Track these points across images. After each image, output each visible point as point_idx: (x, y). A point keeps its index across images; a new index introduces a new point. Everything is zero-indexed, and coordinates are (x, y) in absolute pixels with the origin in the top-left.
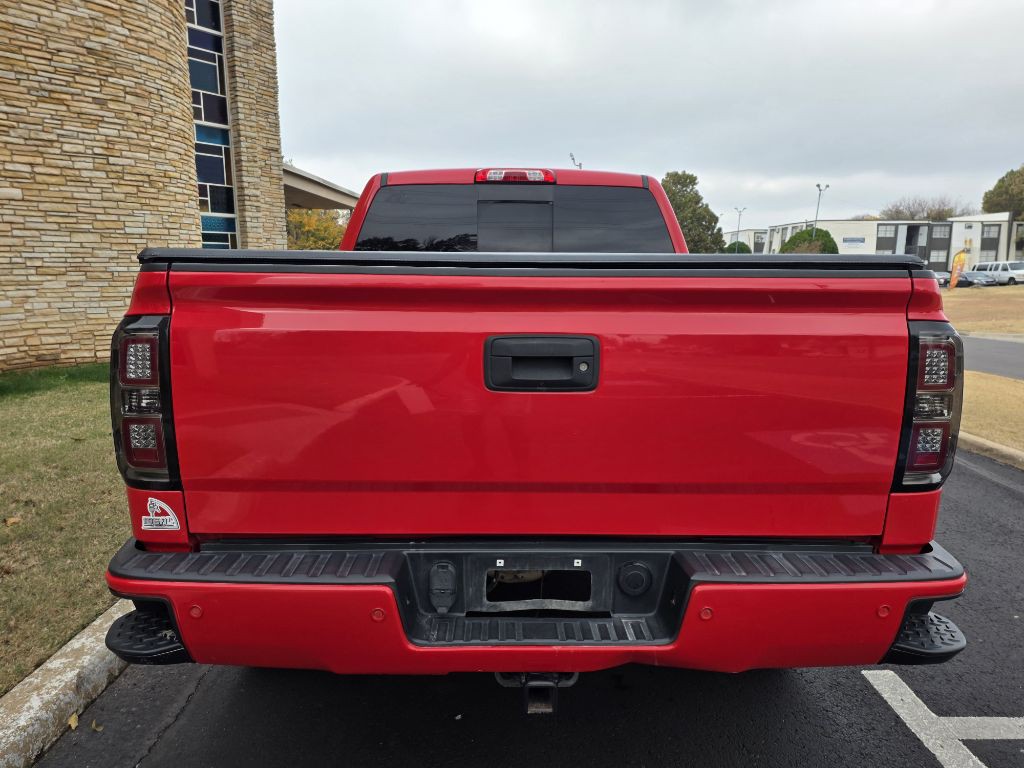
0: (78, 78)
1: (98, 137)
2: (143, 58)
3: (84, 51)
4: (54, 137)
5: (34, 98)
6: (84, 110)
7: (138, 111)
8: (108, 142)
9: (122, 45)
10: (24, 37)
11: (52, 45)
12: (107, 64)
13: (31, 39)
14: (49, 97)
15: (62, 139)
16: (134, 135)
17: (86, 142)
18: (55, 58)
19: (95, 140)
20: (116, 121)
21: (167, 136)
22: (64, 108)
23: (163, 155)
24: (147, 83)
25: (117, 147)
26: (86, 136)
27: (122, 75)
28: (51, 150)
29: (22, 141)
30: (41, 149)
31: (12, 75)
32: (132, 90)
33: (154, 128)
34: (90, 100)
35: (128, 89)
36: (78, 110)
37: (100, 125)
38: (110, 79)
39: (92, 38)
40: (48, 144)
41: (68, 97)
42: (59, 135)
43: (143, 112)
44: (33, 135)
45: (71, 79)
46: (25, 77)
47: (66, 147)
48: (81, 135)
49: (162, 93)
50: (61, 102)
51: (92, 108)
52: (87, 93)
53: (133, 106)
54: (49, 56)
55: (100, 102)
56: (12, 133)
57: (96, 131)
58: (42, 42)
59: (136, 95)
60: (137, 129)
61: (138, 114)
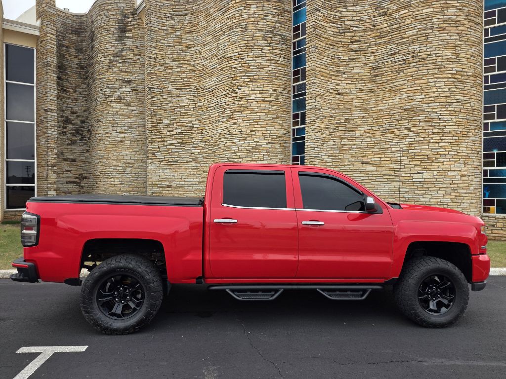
0: (400, 122)
1: (405, 143)
2: (430, 105)
3: (404, 111)
4: (389, 146)
5: (384, 133)
6: (400, 134)
7: (425, 128)
8: (410, 144)
9: (420, 103)
10: (383, 113)
11: (391, 112)
12: (412, 113)
13: (385, 113)
14: (389, 132)
15: (392, 147)
16: (422, 139)
17: (401, 146)
18: (393, 117)
19: (404, 145)
20: (414, 135)
21: (441, 135)
22: (394, 134)
23: (437, 145)
24: (431, 115)
25: (413, 145)
26: (401, 144)
27: (419, 115)
28: (387, 151)
29: (378, 150)
30: (384, 152)
31: (377, 127)
32: (423, 120)
33: (433, 133)
34: (404, 129)
35: (421, 120)
36: (398, 134)
37: (407, 138)
38: (413, 118)
39: (407, 104)
40: (387, 149)
41: (396, 130)
42: (391, 145)
43: (427, 128)
44: (382, 147)
45: (397, 123)
46: (381, 127)
47: (393, 149)
48: (399, 144)
49: (440, 117)
50: (393, 132)
51: (405, 132)
52: (402, 127)
53: (423, 126)
54: (390, 117)
55: (408, 129)
56: (375, 148)
57: (405, 141)
58: (389, 112)
59: (425, 121)
60: (423, 136)
61: (425, 129)
